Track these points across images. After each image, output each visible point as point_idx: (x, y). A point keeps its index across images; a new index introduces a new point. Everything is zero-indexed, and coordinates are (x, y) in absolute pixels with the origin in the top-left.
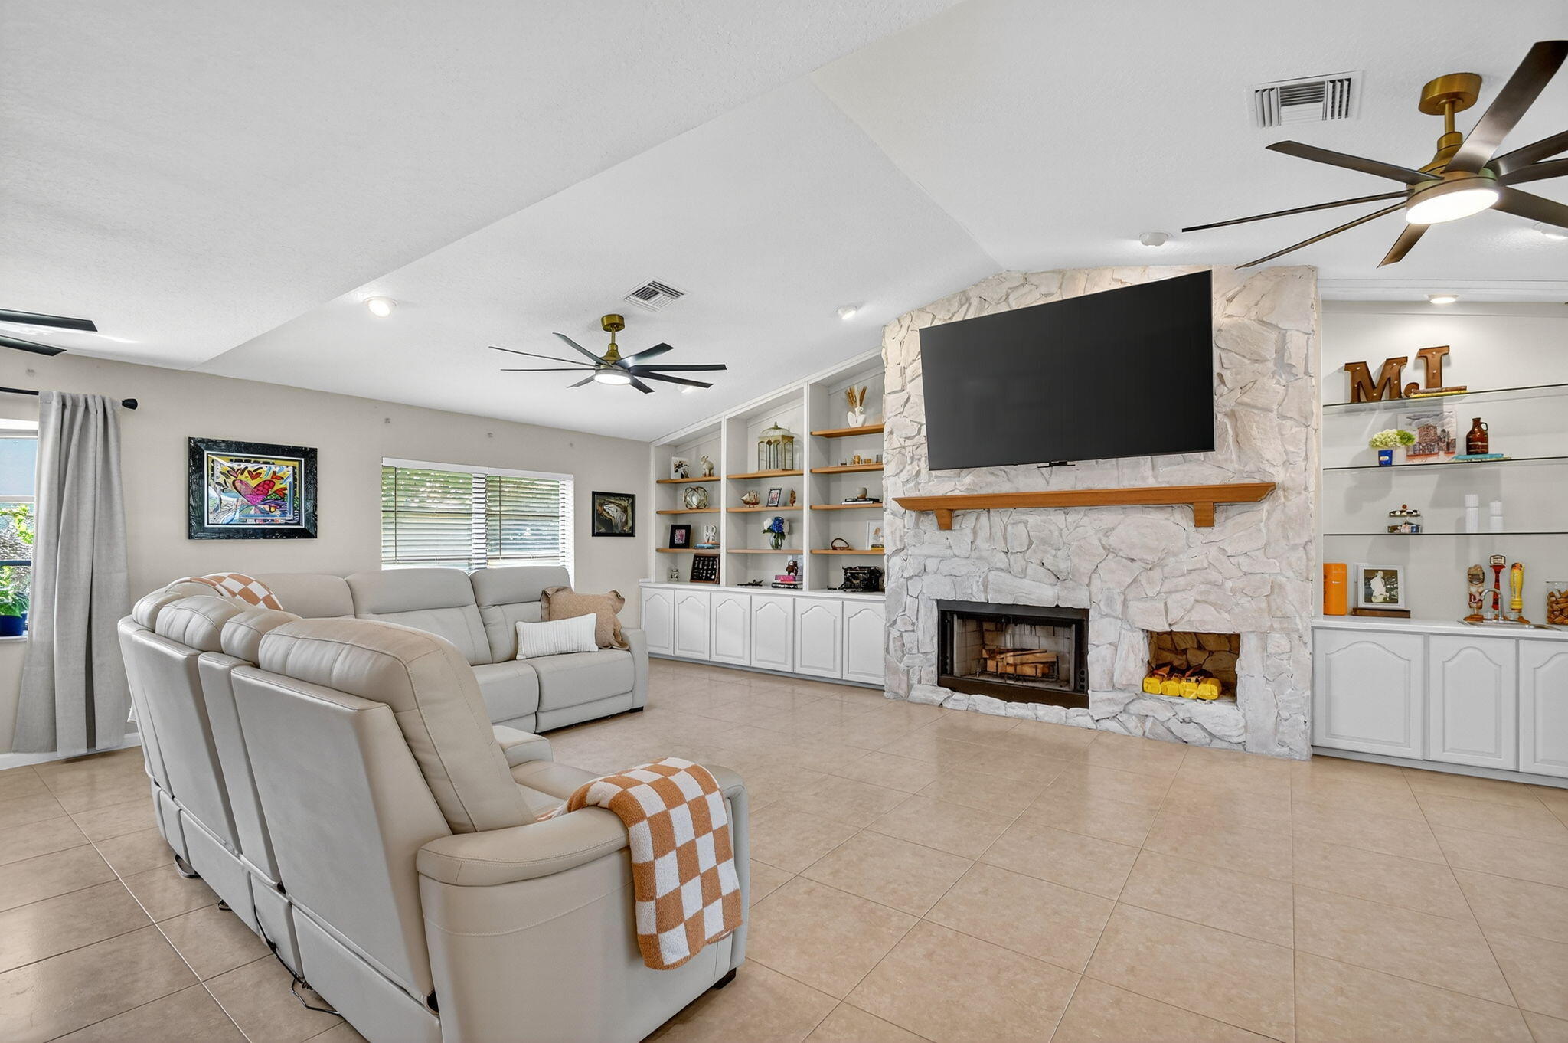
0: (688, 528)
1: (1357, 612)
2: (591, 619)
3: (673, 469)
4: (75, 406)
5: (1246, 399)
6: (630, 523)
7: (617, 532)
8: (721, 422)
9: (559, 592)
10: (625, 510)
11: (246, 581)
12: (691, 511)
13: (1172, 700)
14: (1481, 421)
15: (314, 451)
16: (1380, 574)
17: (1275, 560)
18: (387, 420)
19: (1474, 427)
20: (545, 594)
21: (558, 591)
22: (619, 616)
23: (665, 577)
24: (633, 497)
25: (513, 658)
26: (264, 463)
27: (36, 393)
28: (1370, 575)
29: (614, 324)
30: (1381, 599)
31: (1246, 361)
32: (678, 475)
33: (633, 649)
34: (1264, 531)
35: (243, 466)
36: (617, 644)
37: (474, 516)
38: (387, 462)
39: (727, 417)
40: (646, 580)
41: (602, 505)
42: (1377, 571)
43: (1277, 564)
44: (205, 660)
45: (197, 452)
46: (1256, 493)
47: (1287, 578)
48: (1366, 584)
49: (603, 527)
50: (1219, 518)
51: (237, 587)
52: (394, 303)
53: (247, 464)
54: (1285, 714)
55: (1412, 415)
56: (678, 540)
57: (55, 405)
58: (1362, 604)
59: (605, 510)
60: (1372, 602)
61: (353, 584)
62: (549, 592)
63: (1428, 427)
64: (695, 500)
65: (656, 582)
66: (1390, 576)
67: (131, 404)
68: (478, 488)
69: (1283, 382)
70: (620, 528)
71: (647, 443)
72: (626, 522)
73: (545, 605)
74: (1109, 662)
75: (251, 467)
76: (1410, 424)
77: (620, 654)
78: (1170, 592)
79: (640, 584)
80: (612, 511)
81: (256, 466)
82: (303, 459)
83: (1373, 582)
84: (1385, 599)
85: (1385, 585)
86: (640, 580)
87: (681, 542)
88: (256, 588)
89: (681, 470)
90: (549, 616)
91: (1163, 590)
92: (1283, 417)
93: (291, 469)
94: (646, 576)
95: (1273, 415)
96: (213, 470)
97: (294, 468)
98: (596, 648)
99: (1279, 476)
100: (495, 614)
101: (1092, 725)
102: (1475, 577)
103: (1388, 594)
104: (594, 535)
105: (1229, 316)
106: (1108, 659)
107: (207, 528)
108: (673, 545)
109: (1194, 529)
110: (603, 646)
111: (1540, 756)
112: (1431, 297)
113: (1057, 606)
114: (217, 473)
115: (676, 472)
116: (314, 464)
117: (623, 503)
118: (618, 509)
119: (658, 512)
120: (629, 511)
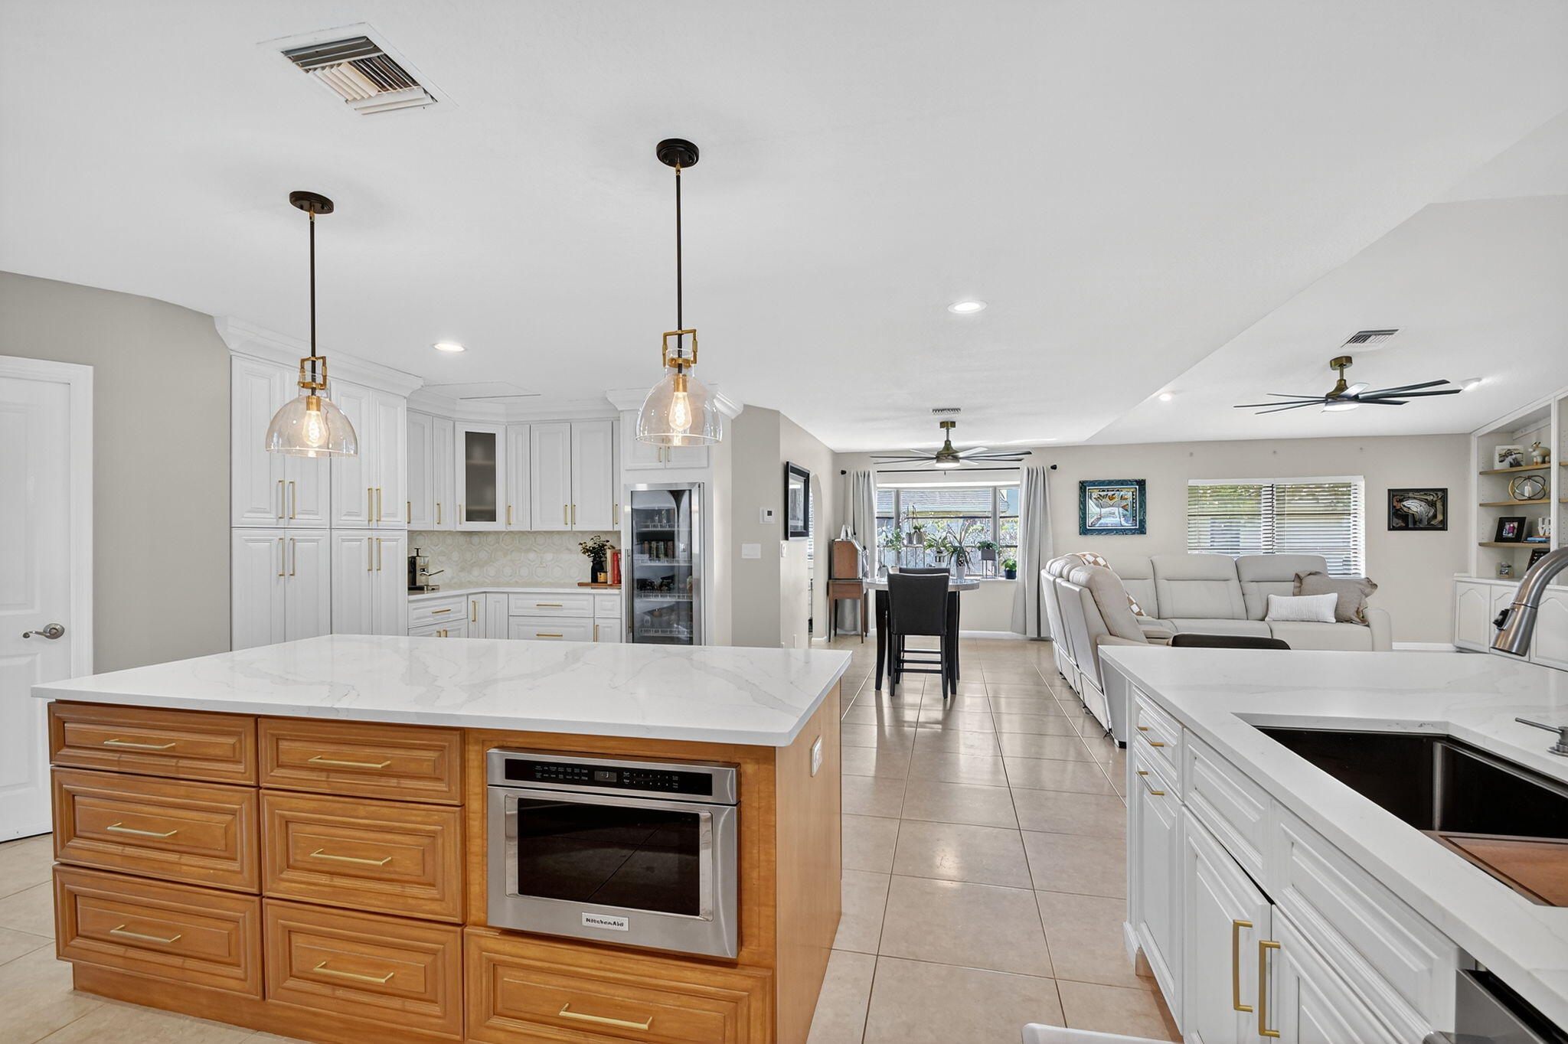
0: (1521, 521)
2: (1334, 596)
3: (1497, 458)
4: (1033, 472)
6: (1440, 517)
7: (1422, 526)
8: (1550, 405)
9: (1311, 576)
10: (1432, 504)
11: (1096, 557)
12: (1522, 502)
15: (1145, 481)
18: (1191, 454)
20: (1297, 576)
21: (1309, 575)
22: (1369, 600)
23: (1493, 573)
24: (1444, 491)
25: (1263, 619)
26: (1117, 491)
27: (1018, 468)
29: (1342, 363)
32: (1505, 465)
33: (1371, 625)
35: (1105, 493)
36: (1358, 620)
37: (1263, 516)
38: (1192, 483)
39: (1557, 398)
40: (1466, 575)
41: (1401, 500)
44: (1058, 580)
45: (1083, 486)
49: (1401, 519)
51: (1091, 559)
52: (1173, 392)
53: (1108, 492)
56: (1507, 534)
57: (1026, 474)
59: (1404, 506)
61: (1154, 561)
62: (1302, 575)
64: (1528, 490)
65: (1477, 578)
67: (1054, 467)
68: (1265, 495)
70: (1425, 523)
71: (1467, 434)
72: (1435, 516)
73: (1298, 585)
77: (1359, 628)
79: (1455, 579)
80: (1414, 506)
81: (1113, 493)
82: (1137, 487)
86: (1455, 574)
87: (1510, 535)
88: (1100, 561)
89: (1510, 459)
90: (1299, 592)
93: (1131, 493)
94: (1465, 569)
96: (1091, 497)
97: (1133, 493)
98: (1334, 621)
100: (1251, 587)
104: (1391, 529)
107: (1088, 530)
108: (1499, 538)
110: (1340, 619)
114: (1093, 499)
115: (1503, 461)
116: (1144, 489)
117: (1430, 498)
118: (1423, 504)
119: (1480, 505)
120: (1439, 505)
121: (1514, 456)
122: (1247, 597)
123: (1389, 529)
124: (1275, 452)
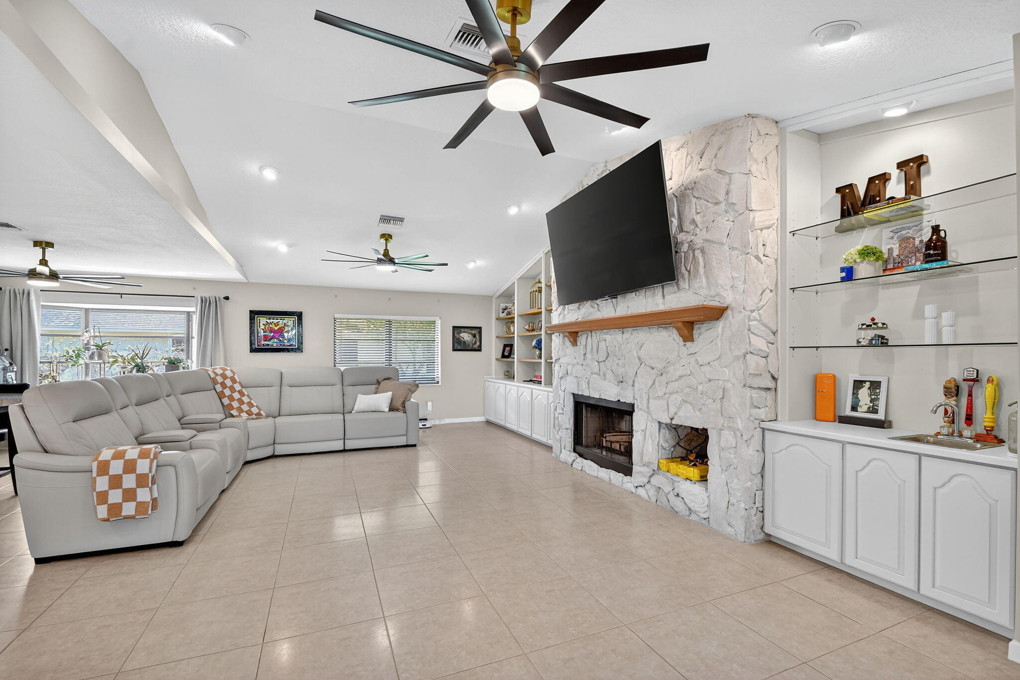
1: (845, 420)
2: (393, 393)
3: (501, 311)
4: (206, 301)
5: (708, 237)
6: (478, 343)
7: (469, 349)
8: (514, 282)
10: (474, 336)
13: (672, 477)
14: (941, 228)
15: (301, 313)
16: (867, 385)
17: (726, 369)
18: (336, 296)
19: (932, 235)
20: (378, 381)
21: (385, 379)
23: (502, 375)
24: (480, 328)
26: (281, 319)
27: (194, 297)
28: (858, 384)
29: (386, 237)
30: (865, 408)
31: (709, 204)
32: (505, 314)
33: (407, 411)
34: (720, 345)
35: (271, 320)
36: (402, 409)
37: (384, 341)
38: (336, 316)
39: (517, 278)
40: (490, 377)
41: (458, 333)
42: (865, 382)
43: (727, 372)
45: (253, 316)
46: (716, 313)
47: (733, 384)
48: (853, 393)
49: (459, 346)
50: (695, 333)
52: (290, 246)
53: (273, 320)
54: (733, 500)
55: (895, 228)
56: (506, 354)
57: (200, 301)
58: (848, 412)
59: (461, 336)
60: (857, 411)
62: (380, 380)
63: (908, 238)
65: (496, 379)
66: (875, 385)
67: (227, 298)
68: (386, 327)
69: (731, 219)
70: (471, 346)
71: (490, 296)
72: (475, 343)
73: (377, 386)
74: (641, 445)
75: (275, 321)
76: (892, 238)
77: (399, 414)
78: (671, 394)
79: (484, 379)
80: (466, 337)
81: (277, 321)
82: (296, 317)
83: (861, 392)
84: (869, 408)
85: (870, 395)
86: (484, 377)
89: (506, 311)
90: (376, 392)
91: (667, 391)
92: (732, 248)
93: (292, 321)
94: (490, 374)
95: (726, 247)
96: (260, 323)
97: (293, 321)
98: (387, 410)
99: (729, 298)
100: (347, 390)
101: (633, 490)
102: (952, 390)
103: (871, 405)
104: (454, 350)
105: (701, 170)
106: (641, 442)
108: (504, 356)
109: (683, 343)
110: (391, 409)
111: (937, 584)
112: (884, 110)
113: (619, 400)
114: (261, 324)
115: (503, 312)
116: (301, 320)
117: (473, 332)
118: (470, 335)
119: (497, 337)
120: (477, 336)
121: (508, 310)
122: (345, 397)
123: (453, 350)
124: (389, 299)
